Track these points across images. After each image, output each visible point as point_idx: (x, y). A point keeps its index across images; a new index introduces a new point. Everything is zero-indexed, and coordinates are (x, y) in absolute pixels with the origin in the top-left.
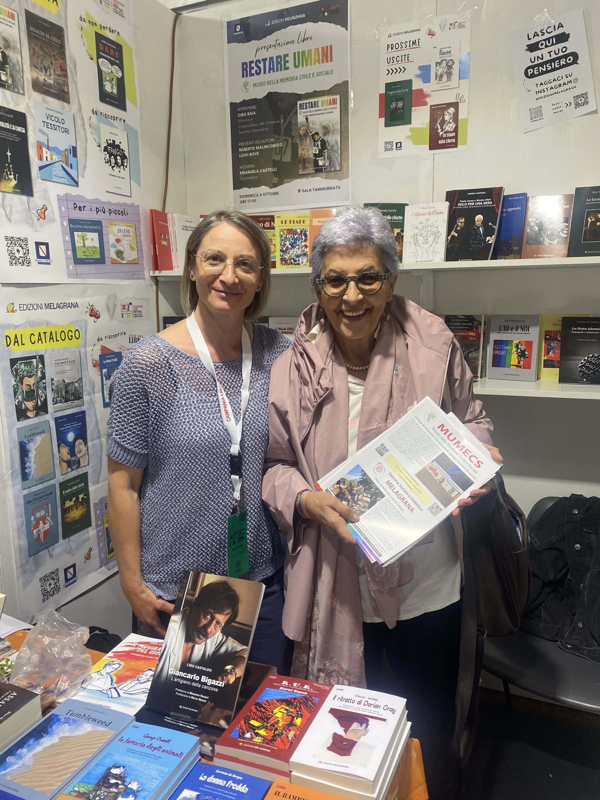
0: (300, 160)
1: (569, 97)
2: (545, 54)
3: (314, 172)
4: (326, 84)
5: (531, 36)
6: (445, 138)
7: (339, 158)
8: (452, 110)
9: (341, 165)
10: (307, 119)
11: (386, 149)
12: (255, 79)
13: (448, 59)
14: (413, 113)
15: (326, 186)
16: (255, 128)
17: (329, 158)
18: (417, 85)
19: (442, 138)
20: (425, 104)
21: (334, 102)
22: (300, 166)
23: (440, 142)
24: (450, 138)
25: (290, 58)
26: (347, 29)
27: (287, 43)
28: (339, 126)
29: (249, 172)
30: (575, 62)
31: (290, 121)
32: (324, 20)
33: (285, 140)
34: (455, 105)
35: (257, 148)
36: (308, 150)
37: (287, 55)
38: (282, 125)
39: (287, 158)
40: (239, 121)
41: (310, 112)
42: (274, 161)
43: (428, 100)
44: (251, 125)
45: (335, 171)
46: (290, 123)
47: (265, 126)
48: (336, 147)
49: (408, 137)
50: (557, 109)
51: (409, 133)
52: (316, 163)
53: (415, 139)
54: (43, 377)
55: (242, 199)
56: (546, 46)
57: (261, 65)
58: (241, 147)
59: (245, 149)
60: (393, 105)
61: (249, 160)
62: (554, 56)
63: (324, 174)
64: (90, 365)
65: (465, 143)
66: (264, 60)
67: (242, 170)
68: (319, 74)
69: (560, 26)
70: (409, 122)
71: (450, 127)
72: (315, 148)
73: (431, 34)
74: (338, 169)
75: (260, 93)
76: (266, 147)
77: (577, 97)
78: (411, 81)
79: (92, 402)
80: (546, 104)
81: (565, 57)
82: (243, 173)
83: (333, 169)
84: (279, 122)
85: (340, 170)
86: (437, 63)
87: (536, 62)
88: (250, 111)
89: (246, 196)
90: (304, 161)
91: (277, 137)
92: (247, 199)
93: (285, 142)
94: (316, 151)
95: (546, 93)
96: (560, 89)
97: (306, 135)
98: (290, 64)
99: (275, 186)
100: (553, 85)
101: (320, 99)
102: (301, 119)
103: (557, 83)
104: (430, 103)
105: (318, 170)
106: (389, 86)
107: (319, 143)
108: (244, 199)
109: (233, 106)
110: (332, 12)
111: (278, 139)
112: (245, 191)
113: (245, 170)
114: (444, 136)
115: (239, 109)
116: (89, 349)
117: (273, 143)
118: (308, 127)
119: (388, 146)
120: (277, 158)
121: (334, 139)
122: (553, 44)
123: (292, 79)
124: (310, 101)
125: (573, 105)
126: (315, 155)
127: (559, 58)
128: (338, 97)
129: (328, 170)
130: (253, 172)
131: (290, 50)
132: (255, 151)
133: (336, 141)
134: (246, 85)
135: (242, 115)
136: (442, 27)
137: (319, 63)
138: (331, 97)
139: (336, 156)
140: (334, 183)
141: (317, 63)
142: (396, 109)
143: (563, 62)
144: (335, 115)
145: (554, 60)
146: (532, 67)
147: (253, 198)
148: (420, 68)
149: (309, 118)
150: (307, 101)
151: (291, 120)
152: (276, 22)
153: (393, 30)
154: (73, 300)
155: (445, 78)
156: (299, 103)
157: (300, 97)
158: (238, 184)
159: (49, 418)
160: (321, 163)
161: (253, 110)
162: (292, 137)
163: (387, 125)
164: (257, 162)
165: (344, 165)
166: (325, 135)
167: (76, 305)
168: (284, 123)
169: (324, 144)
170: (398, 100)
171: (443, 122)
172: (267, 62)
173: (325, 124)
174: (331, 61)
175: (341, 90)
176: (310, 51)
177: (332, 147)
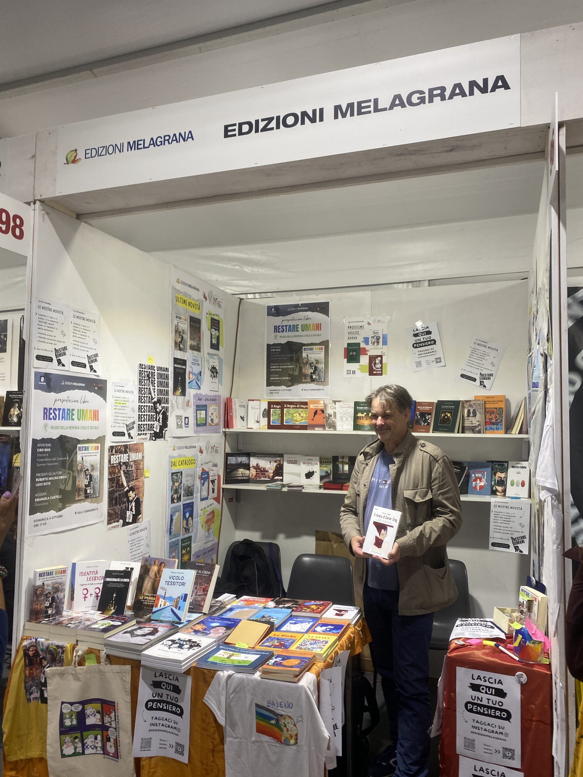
0: (303, 375)
1: (433, 358)
2: (422, 338)
3: (310, 381)
4: (318, 340)
5: (415, 330)
6: (377, 371)
7: (324, 375)
8: (379, 358)
9: (324, 379)
10: (307, 355)
11: (348, 373)
12: (281, 334)
13: (377, 336)
14: (361, 358)
15: (317, 389)
16: (280, 357)
17: (319, 375)
18: (362, 345)
19: (375, 371)
20: (367, 354)
21: (322, 349)
22: (303, 378)
23: (374, 372)
24: (379, 371)
25: (300, 327)
26: (328, 317)
27: (299, 319)
28: (324, 361)
29: (275, 378)
30: (435, 343)
31: (299, 355)
32: (317, 311)
33: (296, 364)
34: (381, 356)
35: (281, 367)
36: (308, 370)
37: (298, 325)
39: (296, 373)
40: (271, 353)
41: (309, 352)
42: (289, 374)
43: (368, 353)
44: (278, 356)
45: (322, 381)
46: (298, 357)
47: (285, 357)
48: (322, 370)
49: (358, 369)
50: (428, 363)
51: (359, 367)
52: (312, 377)
53: (362, 369)
54: (181, 483)
55: (271, 392)
56: (422, 335)
57: (285, 328)
58: (272, 366)
59: (274, 367)
60: (351, 353)
61: (276, 373)
62: (425, 340)
63: (316, 383)
64: (198, 478)
65: (386, 374)
66: (286, 326)
67: (272, 377)
68: (314, 335)
69: (428, 327)
70: (359, 362)
71: (379, 366)
72: (311, 370)
73: (369, 324)
74: (323, 380)
75: (284, 341)
76: (285, 367)
77: (436, 359)
78: (359, 344)
79: (197, 497)
80: (423, 360)
81: (431, 341)
82: (272, 378)
83: (320, 381)
84: (292, 355)
85: (324, 381)
86: (372, 337)
87: (418, 342)
88: (277, 349)
89: (273, 390)
90: (305, 376)
91: (291, 362)
92: (273, 392)
93: (296, 366)
95: (423, 355)
96: (429, 354)
97: (307, 363)
98: (300, 329)
99: (289, 386)
100: (426, 352)
101: (314, 347)
102: (304, 355)
103: (427, 351)
104: (369, 354)
105: (313, 380)
106: (349, 345)
107: (314, 367)
108: (272, 392)
109: (269, 346)
110: (321, 308)
111: (292, 364)
112: (273, 388)
113: (273, 377)
114: (376, 370)
115: (271, 347)
116: (198, 469)
117: (289, 365)
118: (308, 359)
119: (349, 372)
120: (291, 373)
121: (321, 366)
122: (424, 335)
123: (300, 336)
124: (309, 347)
125: (435, 362)
126: (311, 373)
127: (428, 341)
128: (324, 347)
129: (318, 380)
130: (278, 378)
131: (300, 323)
132: (280, 368)
133: (322, 367)
134: (276, 336)
135: (273, 350)
136: (374, 322)
138: (320, 347)
139: (322, 375)
140: (321, 387)
141: (313, 330)
142: (352, 355)
143: (429, 343)
144: (321, 356)
145: (426, 342)
146: (416, 344)
147: (277, 391)
148: (364, 338)
149: (309, 355)
150: (308, 347)
152: (293, 309)
153: (351, 320)
154: (194, 445)
155: (376, 344)
156: (303, 347)
157: (304, 345)
158: (269, 384)
159: (181, 504)
160: (314, 377)
161: (279, 349)
162: (300, 364)
163: (348, 362)
164: (280, 374)
165: (326, 379)
166: (317, 364)
167: (195, 447)
168: (295, 356)
169: (316, 368)
170: (353, 351)
171: (375, 364)
172: (288, 327)
173: (317, 358)
174: (321, 330)
175: (325, 344)
176: (310, 325)
177: (320, 370)
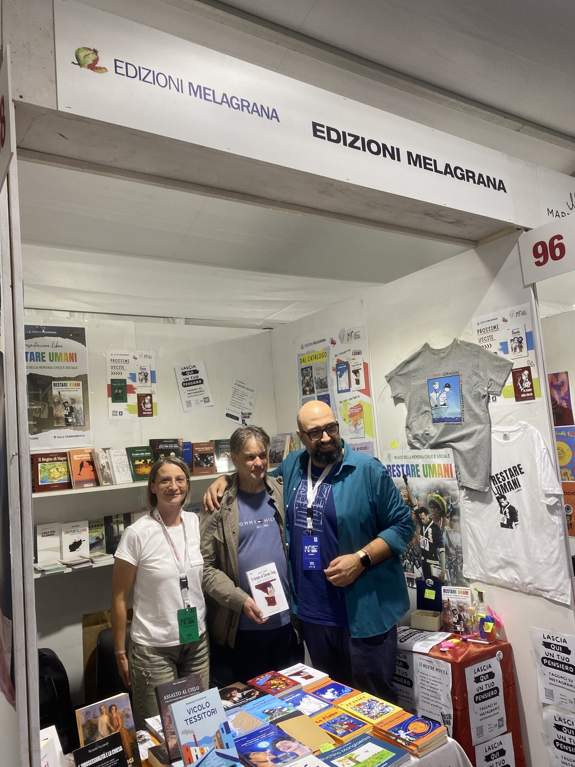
0: (55, 418)
1: (201, 398)
2: (190, 377)
3: (65, 425)
4: (73, 374)
5: (183, 369)
6: (147, 411)
7: (83, 418)
8: (149, 397)
9: (84, 422)
10: (59, 393)
11: (113, 415)
13: (145, 372)
14: (128, 397)
15: (75, 435)
17: (76, 417)
18: (129, 382)
19: (144, 411)
21: (78, 385)
22: (55, 421)
23: (144, 413)
24: (149, 411)
25: (47, 355)
26: (85, 346)
27: (45, 346)
28: (82, 399)
30: (202, 383)
32: (70, 338)
33: (43, 404)
34: (150, 395)
37: (44, 353)
38: (40, 395)
39: (45, 415)
41: (62, 389)
42: (34, 417)
43: (135, 391)
45: (81, 426)
46: (46, 395)
48: (80, 412)
49: (126, 409)
50: (197, 402)
51: (126, 407)
52: (67, 420)
53: (130, 410)
56: (190, 374)
60: (116, 391)
62: (193, 379)
63: (73, 427)
65: (156, 415)
68: (67, 368)
69: (194, 366)
70: (126, 402)
71: (149, 406)
72: (65, 411)
73: (135, 358)
74: (82, 424)
77: (204, 398)
78: (125, 380)
80: (192, 400)
81: (198, 380)
83: (79, 425)
84: (38, 392)
85: (84, 425)
86: (139, 373)
87: (186, 381)
90: (58, 419)
93: (44, 406)
94: (66, 413)
95: (192, 395)
96: (197, 394)
98: (47, 358)
99: (35, 433)
100: (194, 391)
101: (68, 382)
102: (55, 392)
103: (196, 391)
104: (137, 393)
105: (68, 424)
106: (113, 381)
107: (69, 408)
110: (74, 335)
111: (38, 403)
114: (146, 410)
117: (33, 406)
118: (60, 398)
119: (115, 413)
120: (37, 415)
121: (79, 406)
122: (192, 374)
123: (48, 367)
124: (62, 382)
125: (203, 401)
126: (66, 415)
127: (196, 380)
128: (81, 382)
129: (76, 424)
131: (47, 351)
133: (81, 408)
136: (140, 356)
137: (68, 361)
138: (77, 382)
140: (80, 433)
141: (66, 361)
142: (118, 393)
143: (197, 382)
144: (78, 393)
145: (193, 381)
148: (130, 374)
150: (59, 382)
151: (47, 392)
152: (36, 332)
153: (114, 352)
155: (144, 381)
156: (53, 382)
157: (54, 379)
160: (70, 420)
162: (49, 403)
163: (113, 402)
165: (86, 422)
166: (72, 403)
168: (42, 394)
169: (72, 409)
170: (119, 388)
171: (144, 403)
172: (29, 355)
173: (73, 397)
174: (76, 361)
175: (83, 379)
176: (61, 354)
177: (78, 411)
